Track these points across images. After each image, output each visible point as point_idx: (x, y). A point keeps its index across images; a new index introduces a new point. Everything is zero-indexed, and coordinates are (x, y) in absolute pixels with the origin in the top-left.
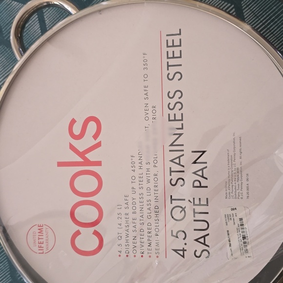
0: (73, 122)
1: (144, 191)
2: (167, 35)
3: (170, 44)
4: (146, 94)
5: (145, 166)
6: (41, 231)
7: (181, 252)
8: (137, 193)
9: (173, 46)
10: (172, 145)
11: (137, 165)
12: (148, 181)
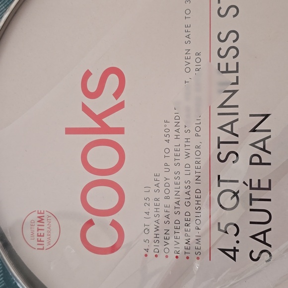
0: (88, 74)
1: (181, 169)
4: (188, 37)
5: (183, 135)
6: (41, 220)
7: (232, 253)
8: (172, 172)
10: (222, 106)
11: (172, 133)
12: (188, 155)
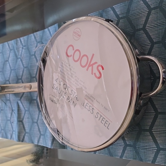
1: (74, 80)
2: (110, 123)
3: (107, 122)
4: (98, 101)
6: (79, 35)
7: (56, 80)
9: (105, 123)
11: (81, 83)
